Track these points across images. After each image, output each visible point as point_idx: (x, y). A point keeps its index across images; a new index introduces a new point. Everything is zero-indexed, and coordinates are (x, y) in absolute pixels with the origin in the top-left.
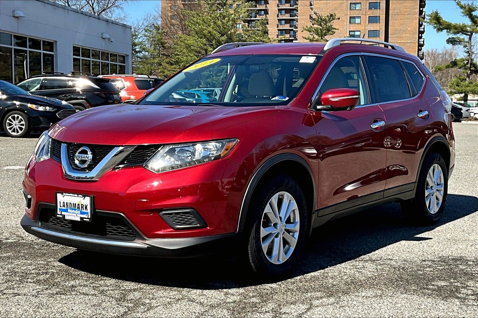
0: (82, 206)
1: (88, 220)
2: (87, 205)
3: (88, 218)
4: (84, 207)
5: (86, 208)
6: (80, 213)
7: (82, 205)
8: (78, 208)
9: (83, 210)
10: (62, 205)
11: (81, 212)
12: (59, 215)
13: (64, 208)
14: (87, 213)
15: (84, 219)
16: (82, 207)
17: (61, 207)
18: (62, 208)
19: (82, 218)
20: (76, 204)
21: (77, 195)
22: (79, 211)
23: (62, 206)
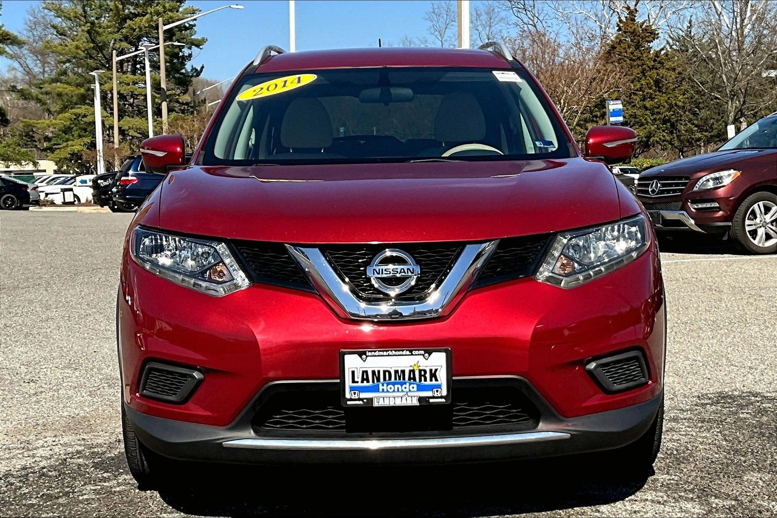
0: (423, 373)
1: (443, 400)
2: (436, 370)
3: (441, 397)
4: (428, 375)
5: (433, 375)
6: (415, 389)
7: (420, 371)
8: (410, 379)
9: (425, 380)
10: (358, 378)
11: (418, 385)
12: (351, 400)
13: (365, 383)
14: (439, 386)
15: (431, 400)
16: (420, 376)
17: (354, 381)
18: (360, 384)
19: (420, 399)
20: (403, 372)
21: (408, 353)
22: (415, 386)
23: (360, 380)
